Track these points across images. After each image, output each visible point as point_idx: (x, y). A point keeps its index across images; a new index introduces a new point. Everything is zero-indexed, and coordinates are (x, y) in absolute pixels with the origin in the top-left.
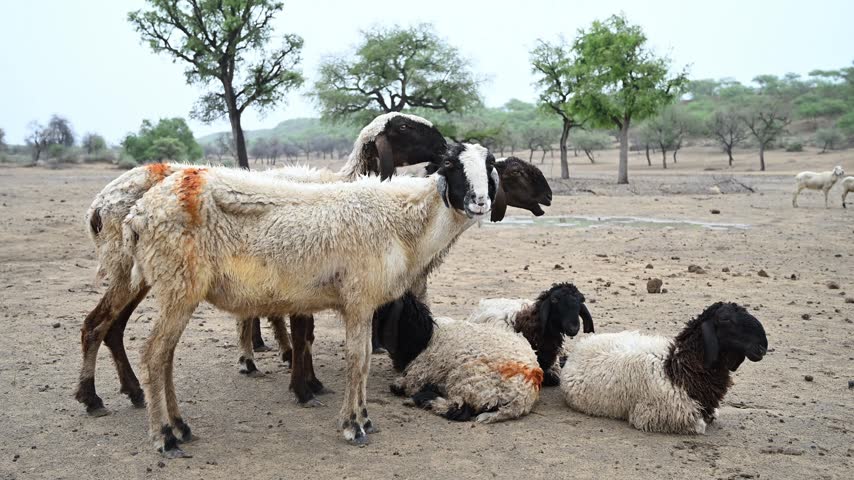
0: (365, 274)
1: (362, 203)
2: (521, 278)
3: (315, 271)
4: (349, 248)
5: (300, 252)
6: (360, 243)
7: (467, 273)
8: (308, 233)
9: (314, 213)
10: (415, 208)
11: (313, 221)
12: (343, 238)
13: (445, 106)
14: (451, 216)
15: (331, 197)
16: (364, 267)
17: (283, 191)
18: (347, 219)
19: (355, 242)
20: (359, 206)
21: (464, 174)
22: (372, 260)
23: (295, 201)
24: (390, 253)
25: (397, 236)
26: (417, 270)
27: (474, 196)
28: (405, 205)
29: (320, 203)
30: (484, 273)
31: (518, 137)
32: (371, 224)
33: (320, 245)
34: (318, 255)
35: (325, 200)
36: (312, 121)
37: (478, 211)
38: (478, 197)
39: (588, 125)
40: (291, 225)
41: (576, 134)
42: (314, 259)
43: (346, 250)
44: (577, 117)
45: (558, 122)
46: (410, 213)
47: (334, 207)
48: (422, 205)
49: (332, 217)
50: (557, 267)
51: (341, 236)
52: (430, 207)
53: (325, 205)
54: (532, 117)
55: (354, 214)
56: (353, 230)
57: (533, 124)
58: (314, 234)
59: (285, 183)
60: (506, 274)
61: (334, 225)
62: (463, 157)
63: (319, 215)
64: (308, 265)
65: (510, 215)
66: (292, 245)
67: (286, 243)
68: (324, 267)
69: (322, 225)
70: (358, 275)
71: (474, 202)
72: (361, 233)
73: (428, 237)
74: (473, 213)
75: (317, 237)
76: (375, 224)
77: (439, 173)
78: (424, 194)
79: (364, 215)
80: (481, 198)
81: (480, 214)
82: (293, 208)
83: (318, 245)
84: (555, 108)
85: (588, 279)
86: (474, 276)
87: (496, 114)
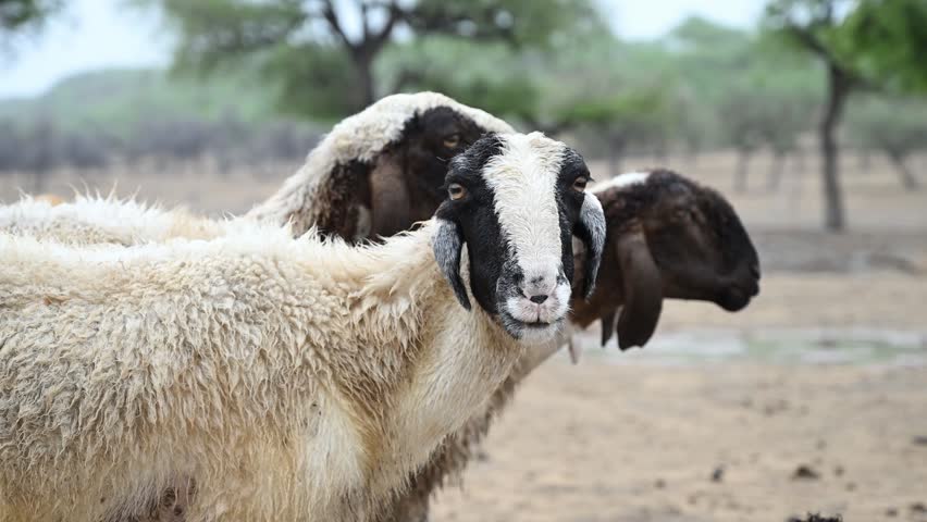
0: (245, 493)
1: (237, 296)
2: (703, 505)
3: (108, 486)
4: (203, 422)
5: (66, 434)
6: (231, 406)
7: (552, 490)
8: (87, 382)
9: (104, 326)
10: (384, 312)
11: (102, 350)
12: (186, 393)
13: (506, 35)
14: (480, 333)
15: (151, 280)
16: (244, 473)
17: (21, 266)
18: (196, 342)
19: (218, 404)
20: (228, 304)
21: (495, 217)
22: (265, 452)
23: (54, 292)
24: (314, 434)
25: (333, 388)
26: (394, 481)
27: (518, 277)
28: (357, 302)
29: (122, 298)
30: (600, 490)
31: (705, 117)
32: (262, 354)
33: (122, 412)
34: (114, 441)
35: (136, 289)
36: (144, 77)
37: (532, 317)
38: (528, 276)
39: (894, 83)
40: (41, 358)
41: (864, 110)
42: (104, 454)
43: (193, 429)
44: (866, 65)
45: (814, 77)
46: (371, 323)
47: (160, 308)
48: (403, 305)
49: (155, 336)
50: (804, 472)
51: (179, 389)
52: (427, 311)
53: (135, 303)
54: (742, 63)
55: (217, 327)
56: (212, 372)
57: (744, 82)
58: (103, 385)
59: (27, 246)
60: (658, 493)
61: (160, 359)
62: (493, 173)
63: (118, 330)
64: (87, 471)
65: (672, 328)
66: (44, 415)
67: (27, 410)
68: (133, 477)
69: (126, 359)
70: (227, 497)
71: (520, 292)
72: (234, 380)
73: (418, 392)
74: (519, 323)
75: (113, 392)
76: (273, 354)
77: (442, 216)
78: (411, 274)
79: (244, 330)
80: (536, 281)
81: (538, 324)
82: (46, 310)
83: (115, 415)
84: (805, 40)
85: (886, 505)
86: (573, 498)
87: (645, 54)
